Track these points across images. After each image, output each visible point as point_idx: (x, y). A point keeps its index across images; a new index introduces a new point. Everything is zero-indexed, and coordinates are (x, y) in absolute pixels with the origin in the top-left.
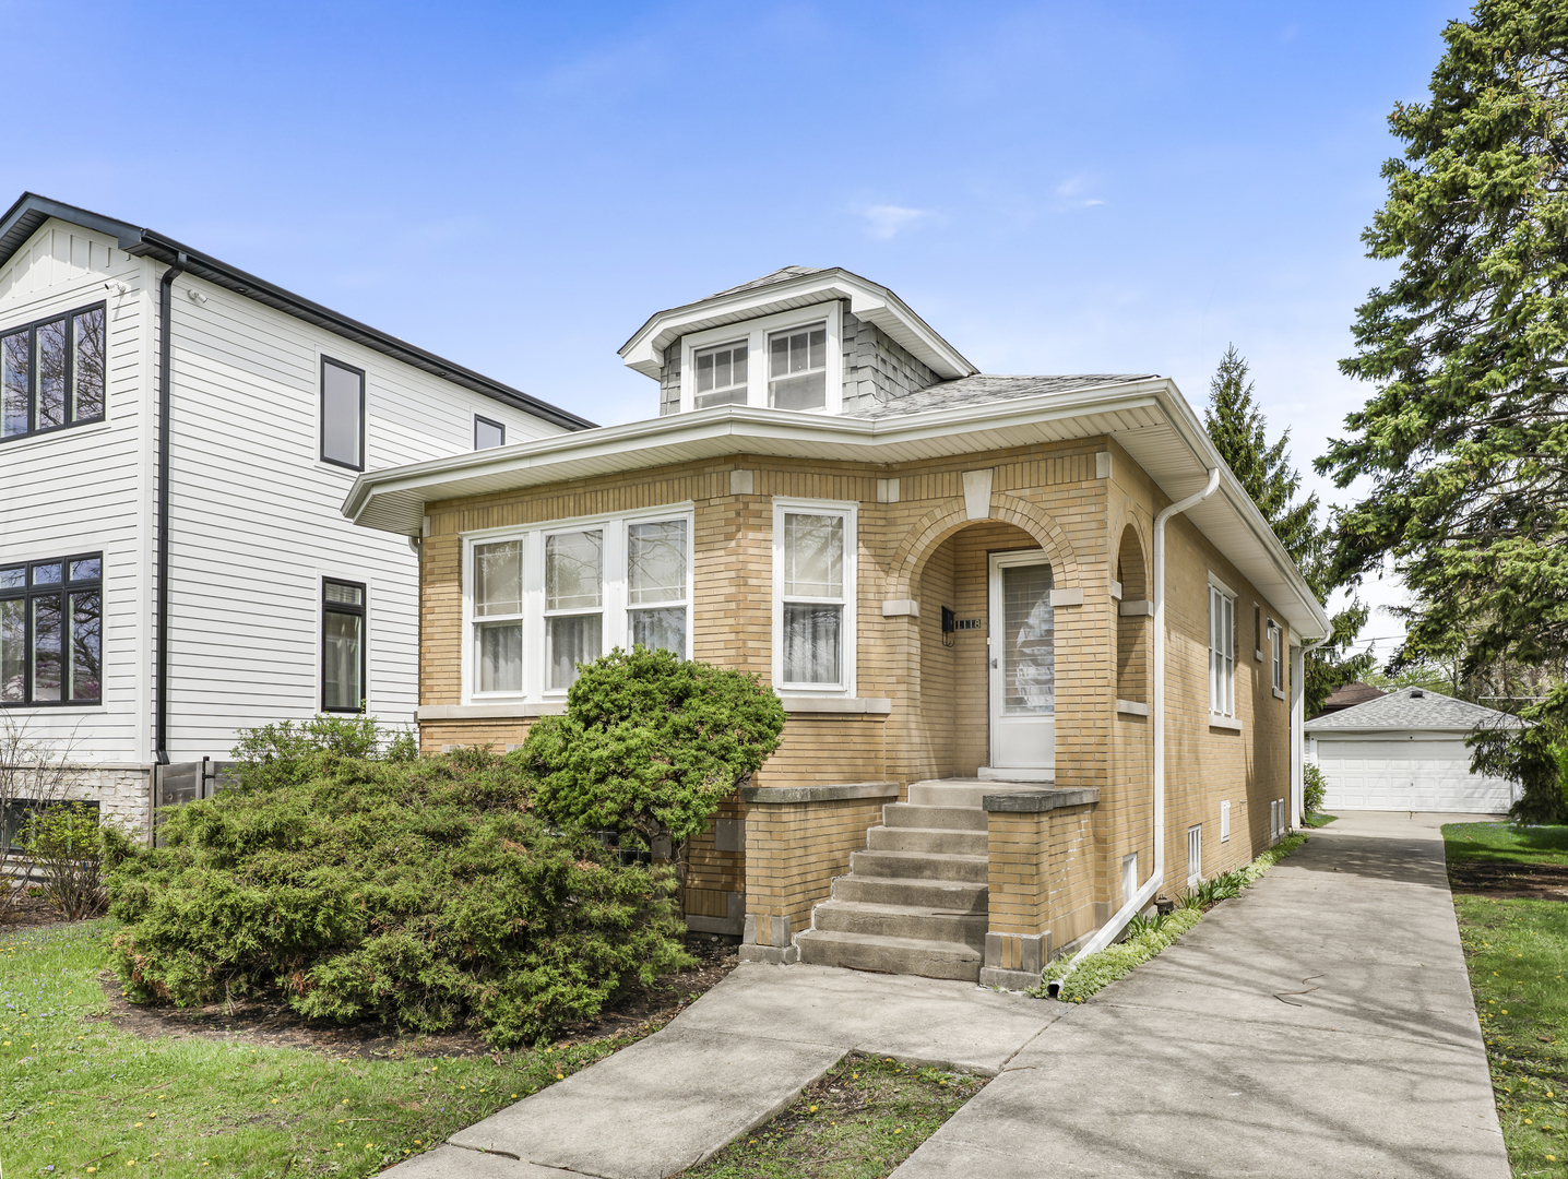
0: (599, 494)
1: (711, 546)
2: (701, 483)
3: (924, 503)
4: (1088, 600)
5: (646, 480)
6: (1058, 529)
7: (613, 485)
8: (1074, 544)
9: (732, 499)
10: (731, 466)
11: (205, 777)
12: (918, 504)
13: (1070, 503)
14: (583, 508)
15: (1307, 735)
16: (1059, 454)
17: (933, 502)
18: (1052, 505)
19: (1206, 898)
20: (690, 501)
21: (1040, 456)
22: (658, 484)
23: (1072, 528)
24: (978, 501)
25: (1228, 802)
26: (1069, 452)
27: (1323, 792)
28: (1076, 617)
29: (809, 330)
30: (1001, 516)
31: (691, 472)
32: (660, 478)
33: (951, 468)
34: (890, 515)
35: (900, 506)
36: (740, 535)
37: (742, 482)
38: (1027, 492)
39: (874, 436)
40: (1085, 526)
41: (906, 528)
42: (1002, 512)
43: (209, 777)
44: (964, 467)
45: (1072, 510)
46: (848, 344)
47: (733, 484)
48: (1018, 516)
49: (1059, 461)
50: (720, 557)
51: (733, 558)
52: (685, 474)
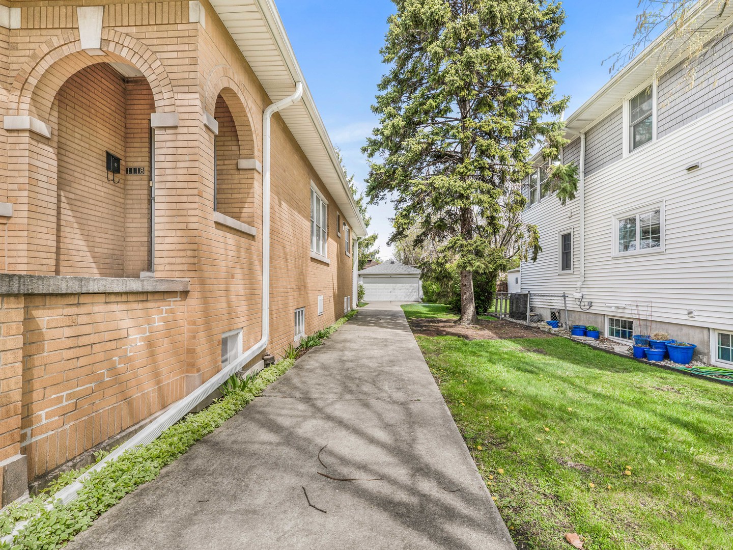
3: (44, 32)
6: (158, 63)
8: (172, 76)
12: (37, 32)
13: (168, 41)
15: (359, 275)
17: (51, 32)
18: (154, 42)
19: (305, 347)
23: (170, 62)
24: (91, 33)
25: (322, 296)
27: (364, 294)
28: (174, 138)
30: (111, 47)
33: (67, 3)
34: (13, 40)
35: (22, 33)
38: (133, 30)
40: (181, 62)
41: (27, 53)
42: (112, 45)
44: (79, 2)
45: (170, 48)
48: (125, 50)
49: (159, 6)
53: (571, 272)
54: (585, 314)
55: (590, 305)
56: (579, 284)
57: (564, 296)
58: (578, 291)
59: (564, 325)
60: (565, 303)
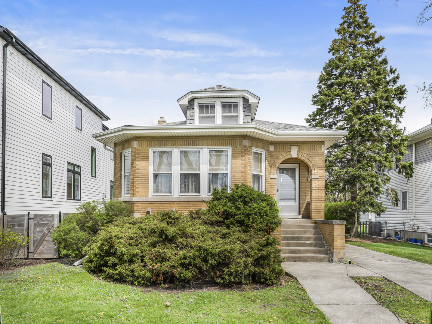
0: (201, 141)
1: (237, 158)
2: (234, 142)
3: (280, 152)
4: (320, 177)
5: (216, 139)
6: (313, 161)
7: (206, 139)
9: (244, 147)
10: (243, 138)
11: (29, 219)
12: (279, 152)
13: (316, 155)
14: (195, 144)
16: (314, 144)
17: (283, 152)
18: (312, 155)
20: (231, 146)
21: (309, 144)
22: (221, 141)
23: (316, 161)
24: (294, 153)
26: (316, 144)
28: (317, 181)
29: (233, 104)
30: (300, 157)
31: (231, 138)
32: (221, 139)
33: (287, 144)
34: (272, 154)
35: (274, 152)
36: (246, 156)
37: (246, 143)
38: (306, 152)
39: (277, 135)
40: (319, 161)
41: (276, 157)
43: (31, 219)
44: (291, 144)
45: (316, 157)
46: (244, 109)
47: (244, 143)
48: (304, 157)
49: (314, 146)
50: (239, 161)
51: (244, 162)
52: (229, 139)
53: (407, 211)
54: (415, 233)
55: (418, 228)
56: (412, 218)
57: (404, 224)
58: (412, 221)
59: (403, 238)
60: (404, 227)
